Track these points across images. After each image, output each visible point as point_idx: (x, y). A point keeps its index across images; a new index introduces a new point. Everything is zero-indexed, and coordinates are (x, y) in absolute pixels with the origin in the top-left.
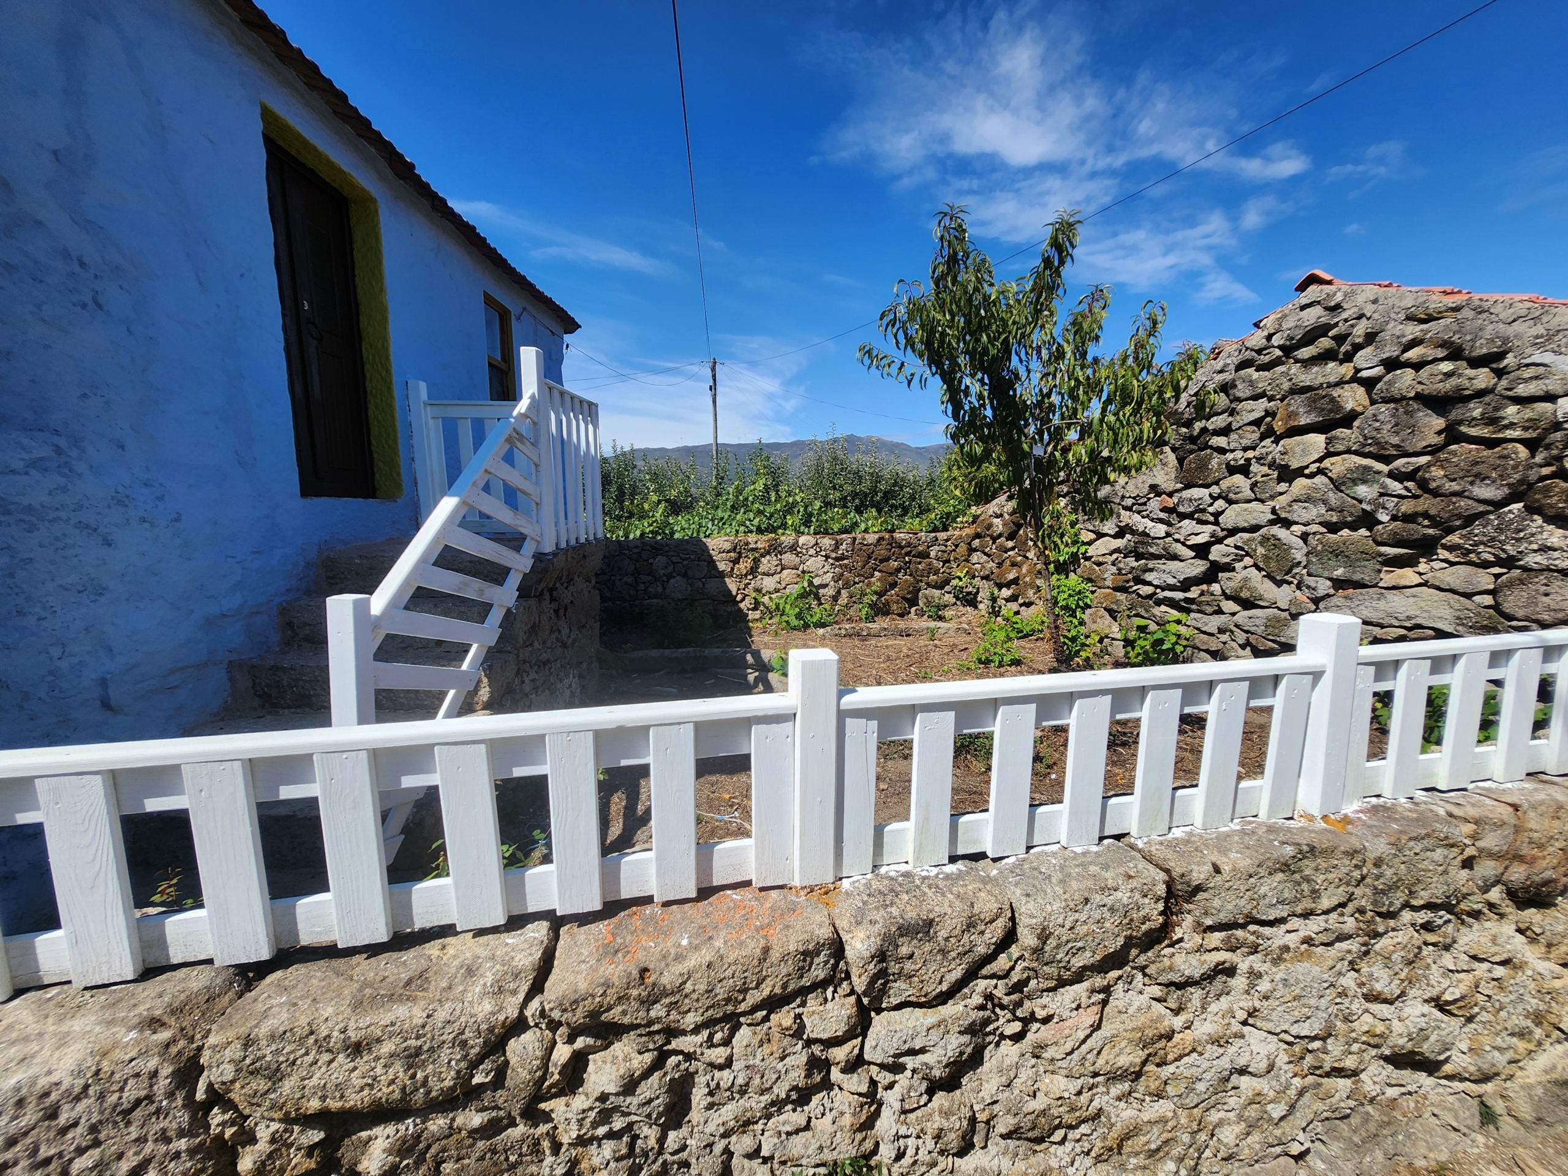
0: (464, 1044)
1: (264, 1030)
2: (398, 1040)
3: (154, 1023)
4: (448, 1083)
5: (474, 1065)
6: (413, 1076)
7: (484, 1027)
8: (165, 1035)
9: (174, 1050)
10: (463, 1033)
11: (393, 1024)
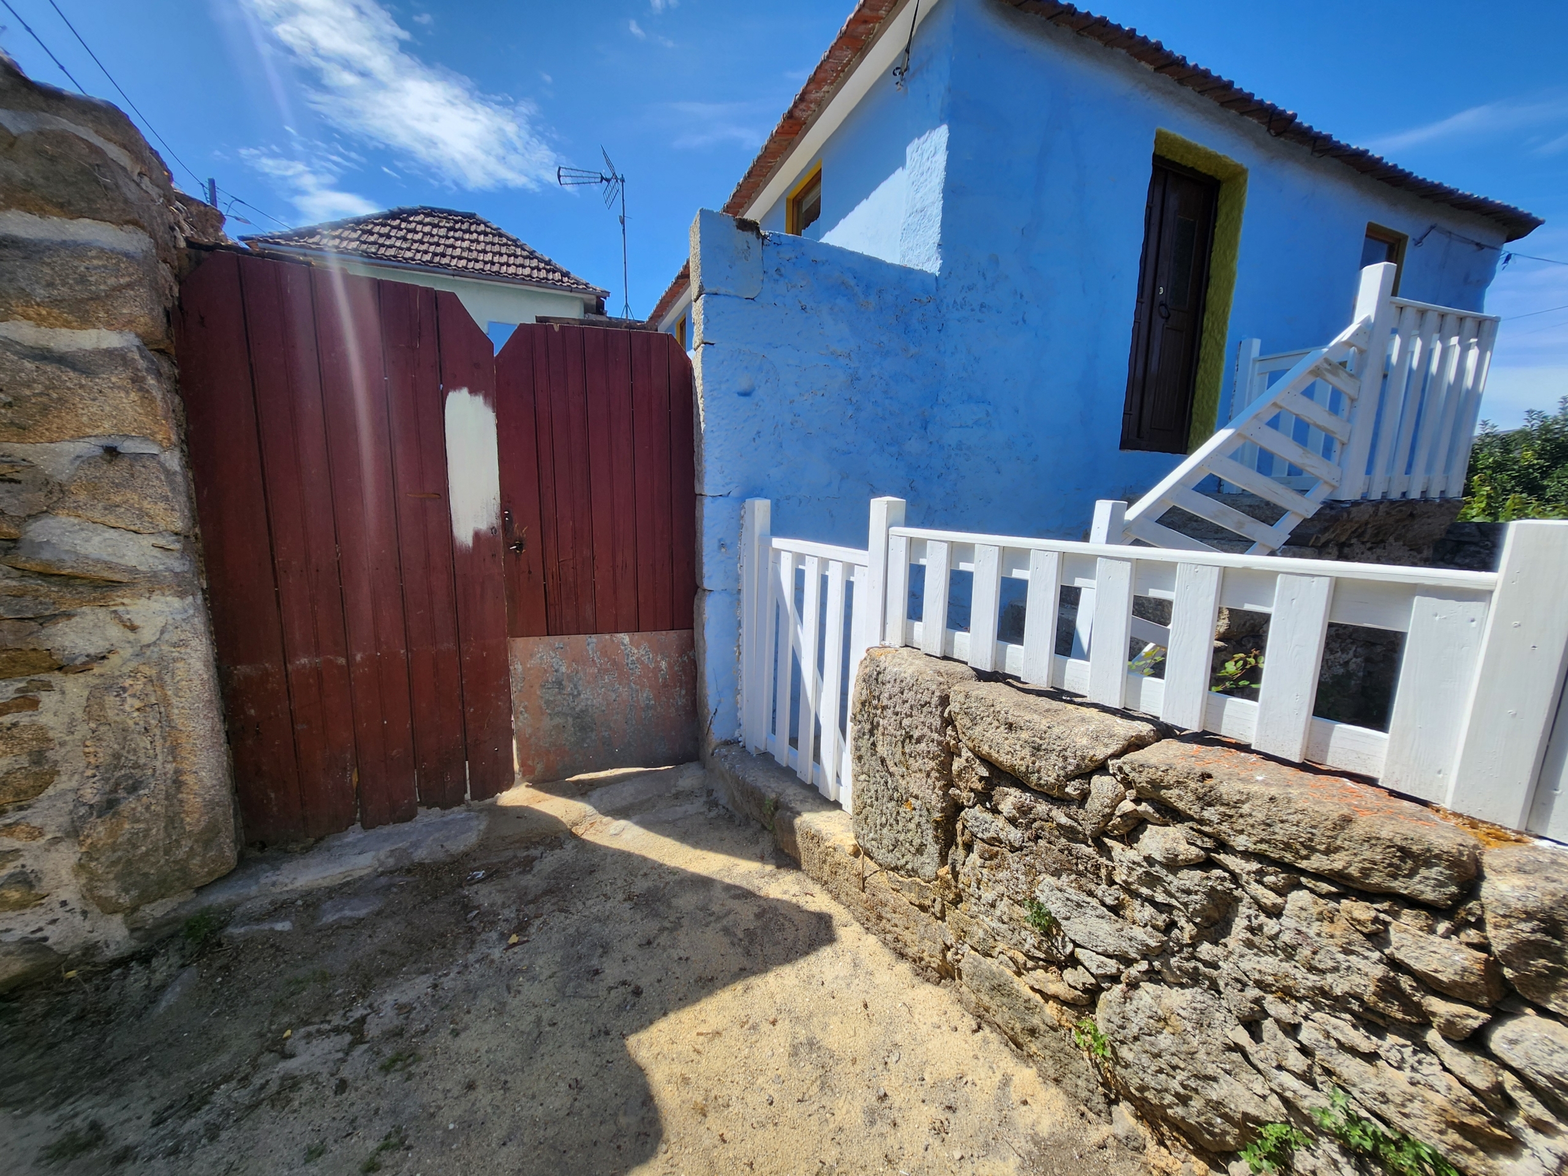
0: (1065, 758)
1: (974, 693)
2: (1030, 733)
3: (940, 674)
4: (1052, 780)
5: (1070, 778)
6: (1034, 763)
7: (1079, 753)
8: (941, 679)
9: (942, 687)
10: (1065, 750)
11: (1030, 722)
